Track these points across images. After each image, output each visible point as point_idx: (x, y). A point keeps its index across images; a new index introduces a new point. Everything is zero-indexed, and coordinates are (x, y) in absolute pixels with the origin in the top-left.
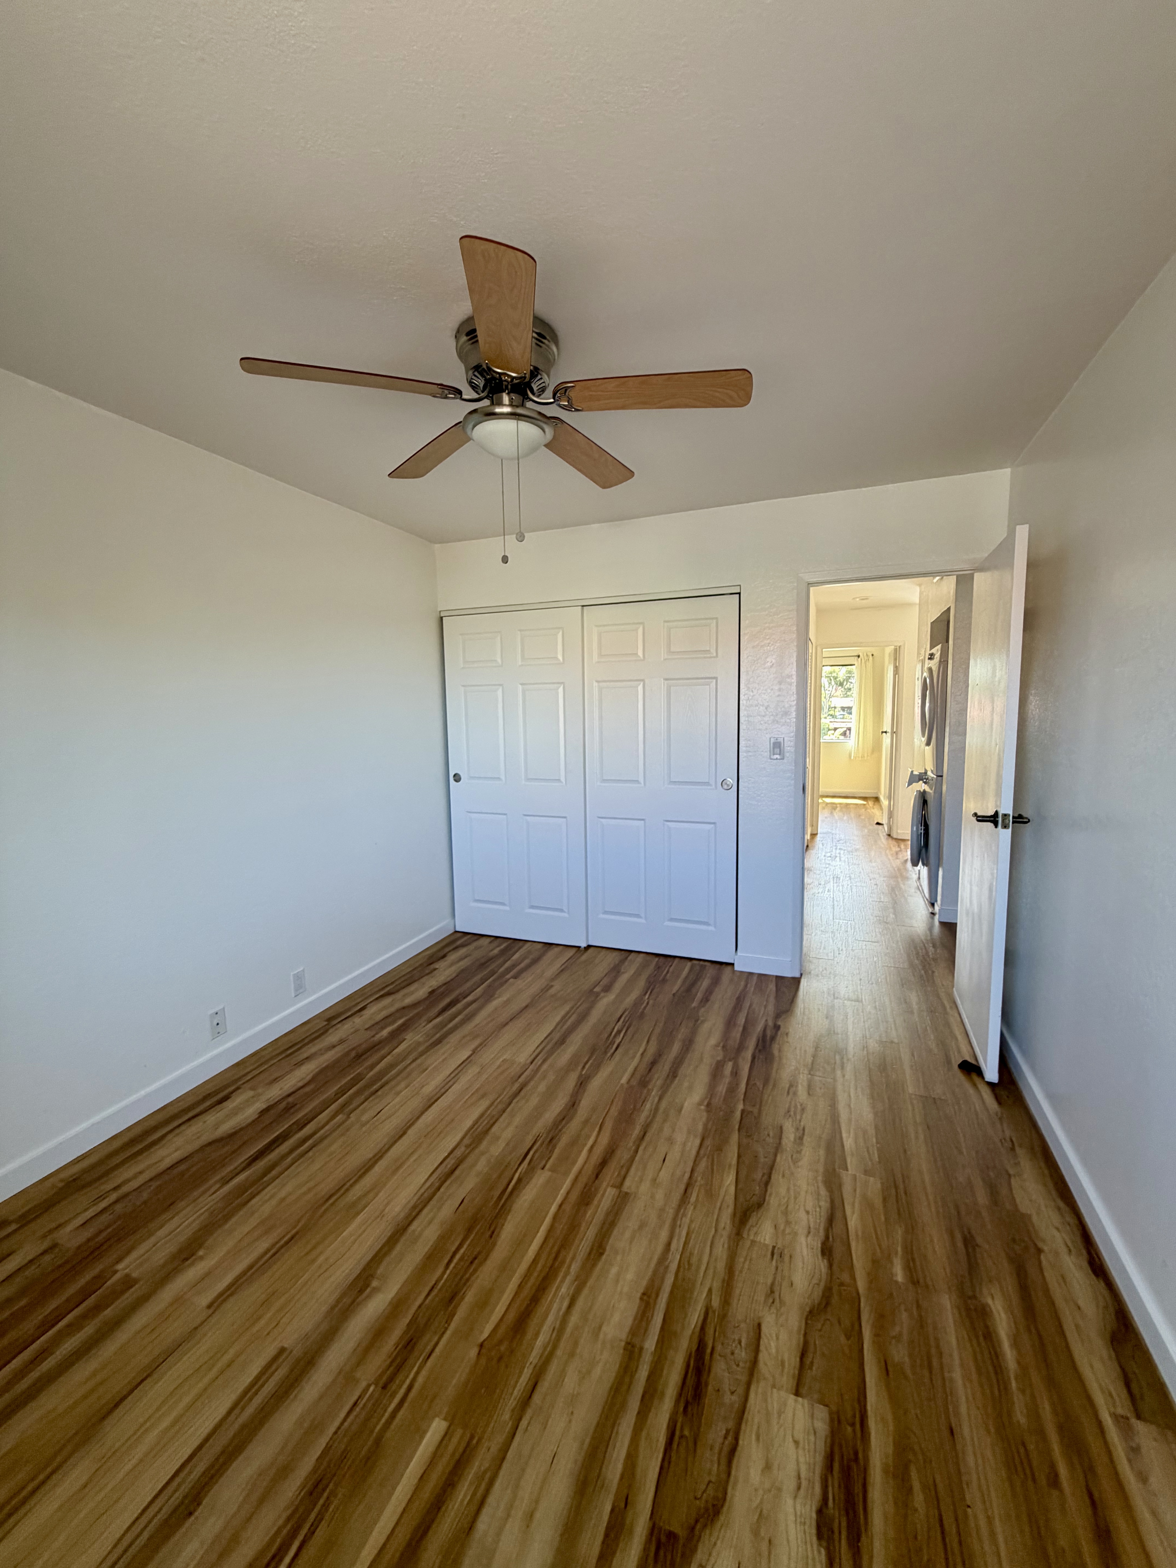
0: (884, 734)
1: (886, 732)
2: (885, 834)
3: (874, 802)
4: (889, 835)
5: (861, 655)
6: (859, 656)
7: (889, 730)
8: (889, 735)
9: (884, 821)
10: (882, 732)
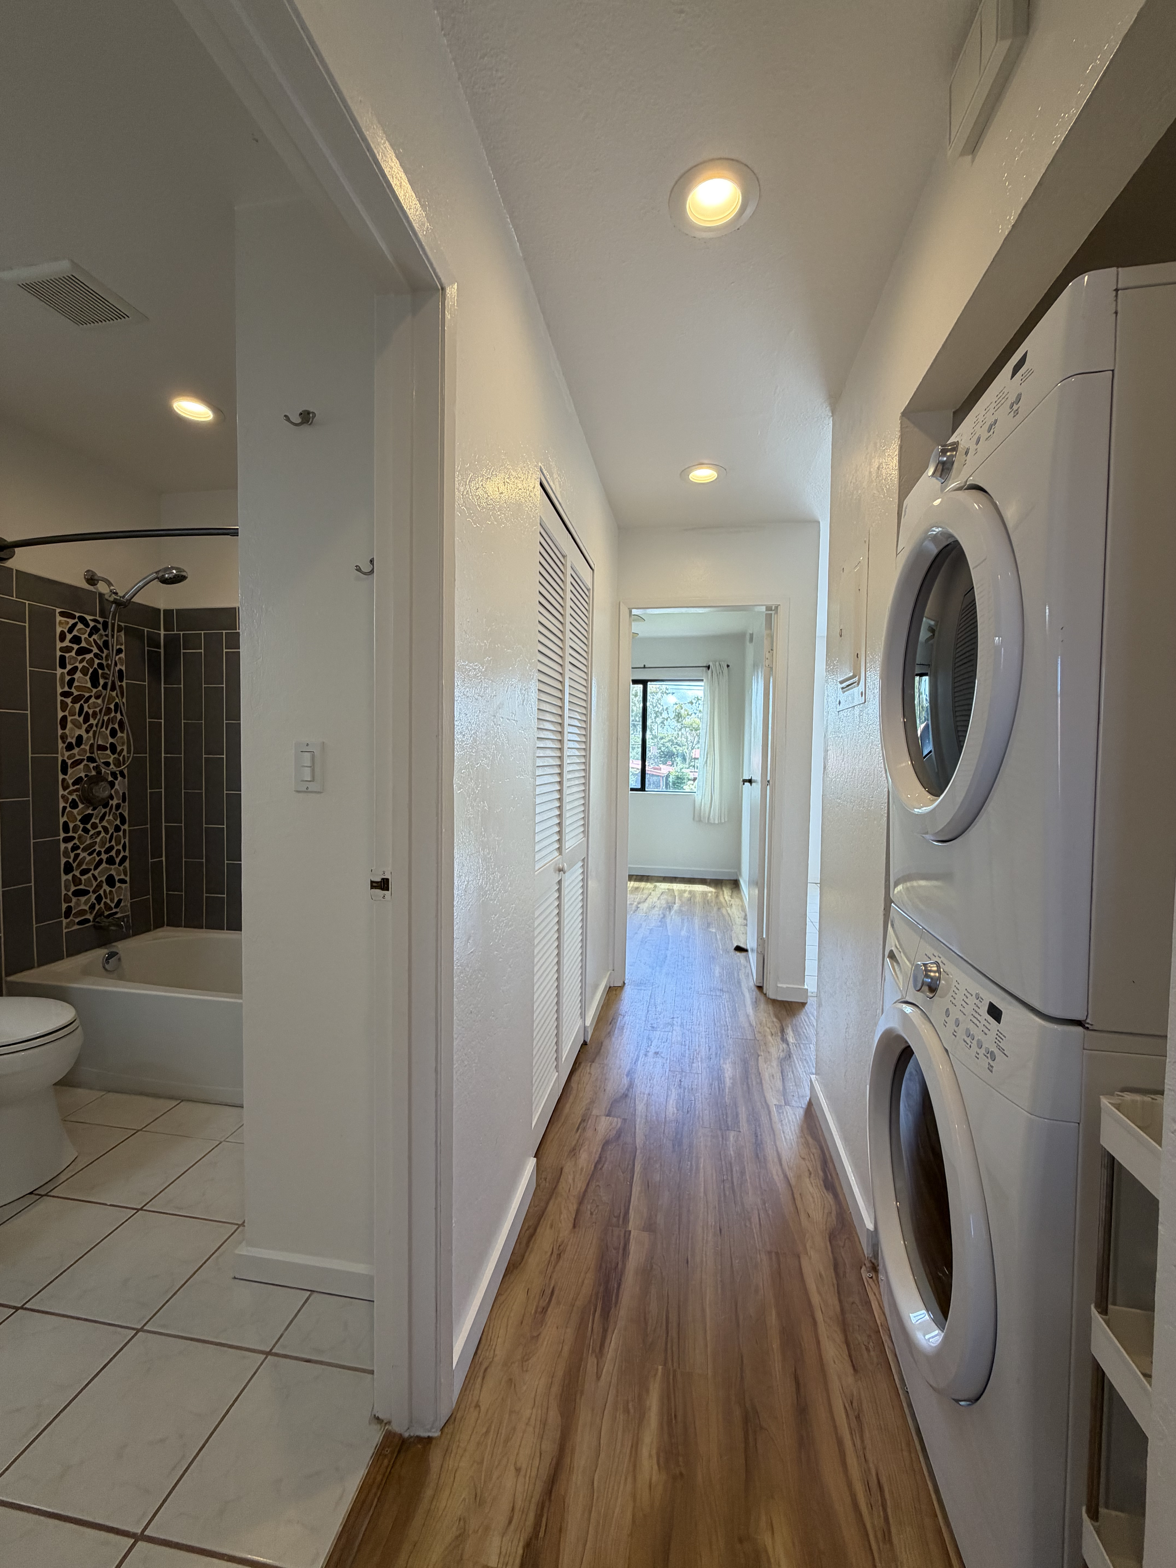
0: (747, 784)
1: (750, 781)
2: (751, 984)
3: (732, 889)
4: (760, 988)
5: (711, 664)
6: (709, 667)
7: (757, 777)
8: (757, 787)
9: (751, 943)
10: (744, 781)
